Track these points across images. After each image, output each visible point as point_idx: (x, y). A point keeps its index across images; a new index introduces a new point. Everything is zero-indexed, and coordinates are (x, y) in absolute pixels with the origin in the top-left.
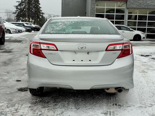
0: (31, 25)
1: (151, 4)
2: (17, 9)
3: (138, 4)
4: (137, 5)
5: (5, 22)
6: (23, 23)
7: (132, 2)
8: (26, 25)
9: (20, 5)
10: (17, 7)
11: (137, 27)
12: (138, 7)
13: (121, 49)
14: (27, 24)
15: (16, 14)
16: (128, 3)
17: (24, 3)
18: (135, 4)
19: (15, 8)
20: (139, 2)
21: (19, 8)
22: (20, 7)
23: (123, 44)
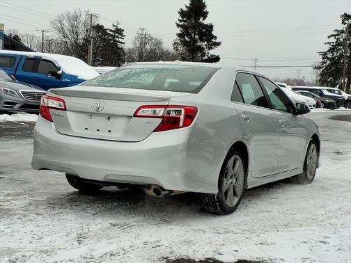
0: (340, 94)
2: (324, 58)
5: (284, 86)
6: (320, 90)
8: (326, 93)
9: (331, 50)
10: (324, 55)
13: (161, 115)
14: (330, 91)
15: (321, 70)
17: (341, 45)
19: (321, 56)
21: (330, 56)
22: (333, 55)
23: (166, 107)
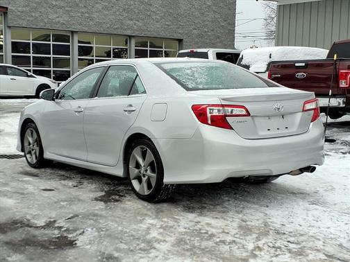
1: (57, 20)
3: (31, 19)
4: (28, 20)
7: (19, 13)
11: (32, 68)
12: (31, 26)
16: (9, 16)
18: (24, 19)
20: (33, 14)
